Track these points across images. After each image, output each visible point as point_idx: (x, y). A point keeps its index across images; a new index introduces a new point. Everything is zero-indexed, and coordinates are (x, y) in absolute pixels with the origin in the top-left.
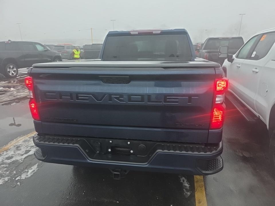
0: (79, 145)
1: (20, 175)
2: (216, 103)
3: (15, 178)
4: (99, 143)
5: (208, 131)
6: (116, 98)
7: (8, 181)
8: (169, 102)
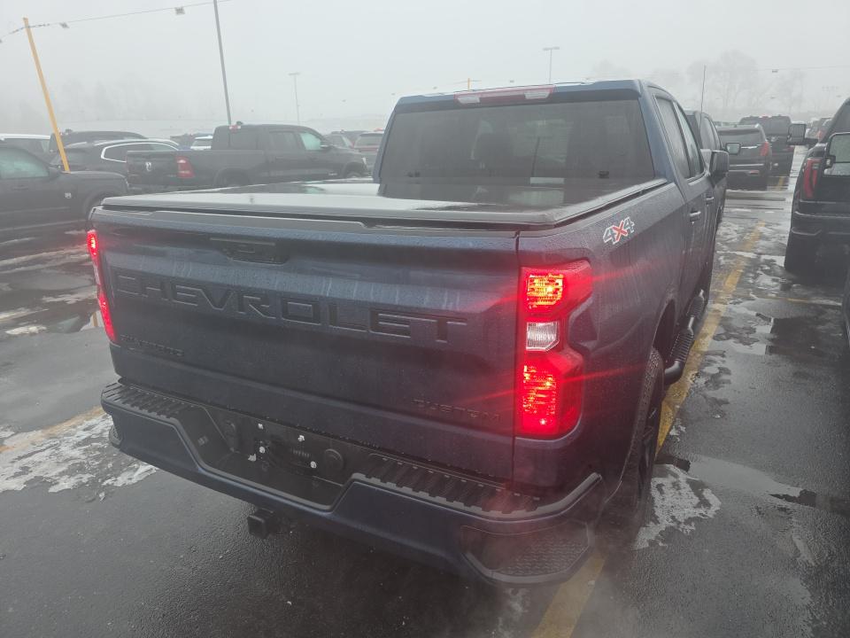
0: (180, 421)
1: (116, 476)
2: (527, 348)
3: (103, 481)
4: (233, 425)
5: (511, 439)
6: (253, 302)
7: (87, 483)
8: (383, 329)
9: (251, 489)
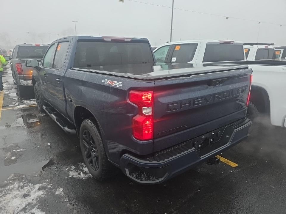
6: (217, 97)
8: (239, 93)
9: (215, 152)
